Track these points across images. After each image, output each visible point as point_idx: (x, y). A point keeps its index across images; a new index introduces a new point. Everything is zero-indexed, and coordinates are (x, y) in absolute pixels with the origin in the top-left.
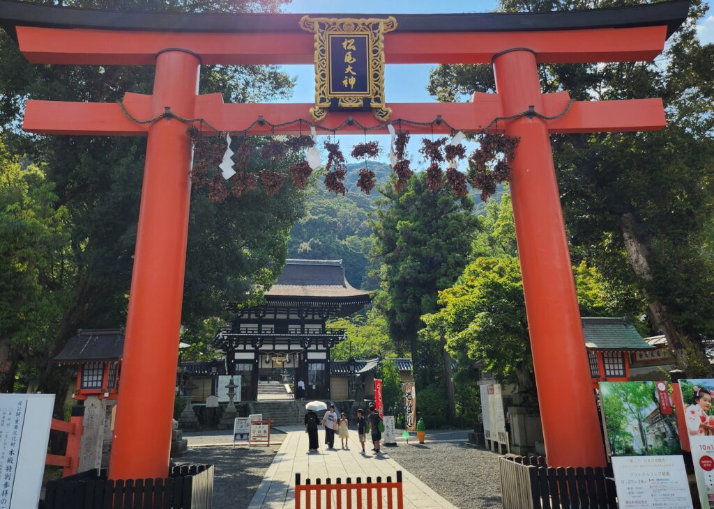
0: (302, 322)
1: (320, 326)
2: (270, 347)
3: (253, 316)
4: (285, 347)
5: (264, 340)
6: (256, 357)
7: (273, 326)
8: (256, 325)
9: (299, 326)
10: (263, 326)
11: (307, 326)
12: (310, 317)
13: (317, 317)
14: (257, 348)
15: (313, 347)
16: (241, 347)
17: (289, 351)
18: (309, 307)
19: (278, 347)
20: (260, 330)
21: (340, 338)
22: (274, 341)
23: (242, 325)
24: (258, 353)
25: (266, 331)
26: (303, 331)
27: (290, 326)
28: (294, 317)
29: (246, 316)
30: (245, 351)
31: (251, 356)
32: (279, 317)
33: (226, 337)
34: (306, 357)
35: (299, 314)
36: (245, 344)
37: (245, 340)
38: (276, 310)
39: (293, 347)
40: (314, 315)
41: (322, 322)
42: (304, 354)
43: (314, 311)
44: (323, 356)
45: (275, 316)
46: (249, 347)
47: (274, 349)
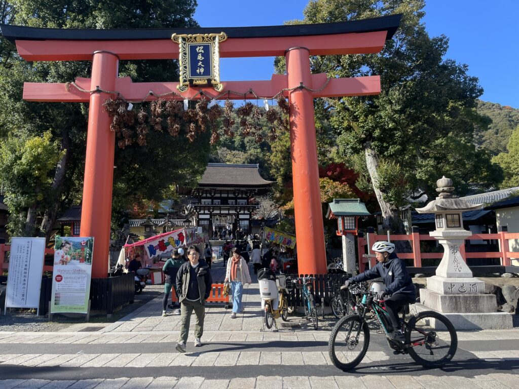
0: (236, 198)
1: (246, 201)
2: (218, 212)
3: (208, 195)
4: (226, 212)
5: (215, 208)
6: (211, 217)
7: (219, 201)
8: (210, 200)
9: (234, 201)
10: (214, 200)
11: (238, 201)
12: (240, 196)
13: (244, 196)
14: (211, 212)
15: (242, 212)
16: (202, 212)
17: (229, 214)
18: (239, 190)
19: (223, 212)
20: (212, 203)
21: (257, 207)
22: (220, 208)
23: (202, 200)
24: (211, 215)
25: (215, 203)
26: (236, 204)
27: (229, 201)
28: (231, 196)
29: (204, 195)
30: (204, 214)
31: (208, 217)
32: (223, 195)
33: (193, 207)
34: (238, 217)
35: (234, 194)
36: (204, 210)
37: (204, 208)
38: (221, 192)
39: (231, 212)
40: (242, 194)
41: (247, 198)
42: (237, 215)
43: (242, 192)
44: (248, 217)
45: (221, 195)
46: (207, 212)
47: (220, 213)
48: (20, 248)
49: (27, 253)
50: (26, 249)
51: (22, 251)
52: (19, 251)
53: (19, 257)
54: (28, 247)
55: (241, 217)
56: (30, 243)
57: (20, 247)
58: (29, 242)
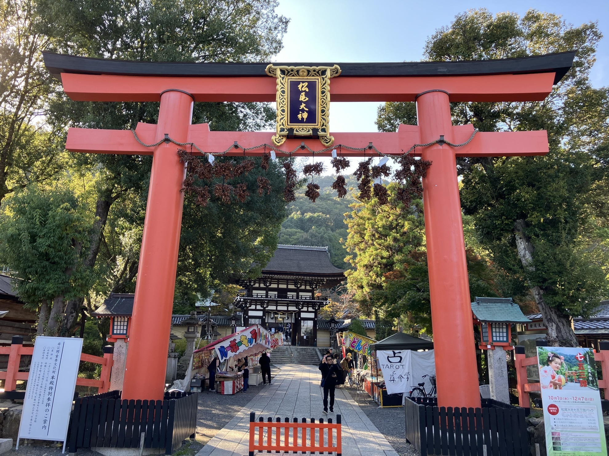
0: (297, 291)
1: (310, 294)
2: (274, 308)
3: (262, 285)
4: (285, 308)
5: (270, 302)
6: (264, 315)
7: (276, 293)
8: (264, 292)
9: (295, 294)
10: (269, 292)
11: (301, 294)
12: (303, 287)
13: (308, 288)
14: (264, 308)
15: (305, 309)
16: (253, 307)
17: (288, 311)
18: (303, 280)
19: (280, 308)
20: (267, 296)
21: (324, 303)
22: (276, 303)
23: (254, 292)
24: (266, 312)
25: (271, 296)
26: (298, 297)
27: (288, 293)
28: (291, 287)
29: (257, 285)
30: (256, 310)
31: (260, 314)
32: (281, 286)
33: (242, 300)
34: (299, 316)
35: (295, 285)
36: (256, 305)
37: (257, 302)
38: (278, 281)
39: (291, 308)
40: (306, 286)
41: (312, 291)
42: (298, 313)
43: (306, 283)
44: (312, 315)
45: (278, 286)
46: (259, 307)
47: (277, 310)
48: (46, 352)
49: (56, 360)
50: (55, 353)
51: (50, 356)
52: (45, 356)
53: (44, 365)
54: (58, 351)
55: (303, 315)
56: (61, 346)
57: (46, 350)
58: (59, 344)
